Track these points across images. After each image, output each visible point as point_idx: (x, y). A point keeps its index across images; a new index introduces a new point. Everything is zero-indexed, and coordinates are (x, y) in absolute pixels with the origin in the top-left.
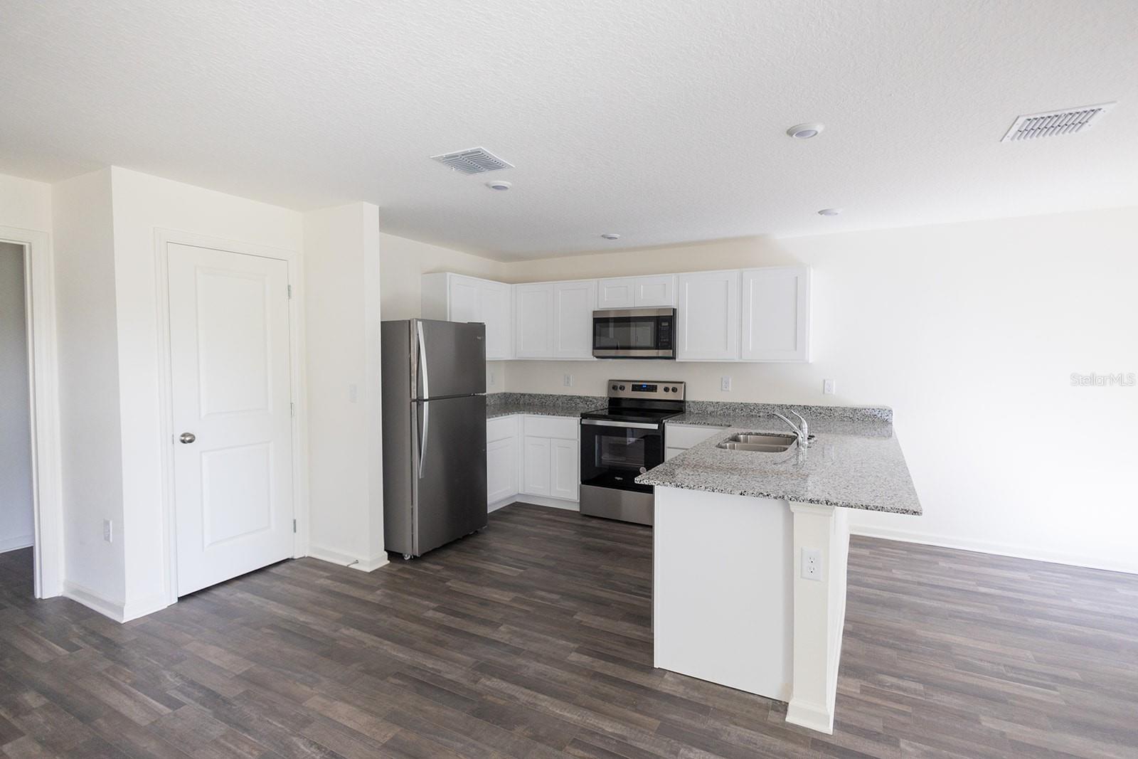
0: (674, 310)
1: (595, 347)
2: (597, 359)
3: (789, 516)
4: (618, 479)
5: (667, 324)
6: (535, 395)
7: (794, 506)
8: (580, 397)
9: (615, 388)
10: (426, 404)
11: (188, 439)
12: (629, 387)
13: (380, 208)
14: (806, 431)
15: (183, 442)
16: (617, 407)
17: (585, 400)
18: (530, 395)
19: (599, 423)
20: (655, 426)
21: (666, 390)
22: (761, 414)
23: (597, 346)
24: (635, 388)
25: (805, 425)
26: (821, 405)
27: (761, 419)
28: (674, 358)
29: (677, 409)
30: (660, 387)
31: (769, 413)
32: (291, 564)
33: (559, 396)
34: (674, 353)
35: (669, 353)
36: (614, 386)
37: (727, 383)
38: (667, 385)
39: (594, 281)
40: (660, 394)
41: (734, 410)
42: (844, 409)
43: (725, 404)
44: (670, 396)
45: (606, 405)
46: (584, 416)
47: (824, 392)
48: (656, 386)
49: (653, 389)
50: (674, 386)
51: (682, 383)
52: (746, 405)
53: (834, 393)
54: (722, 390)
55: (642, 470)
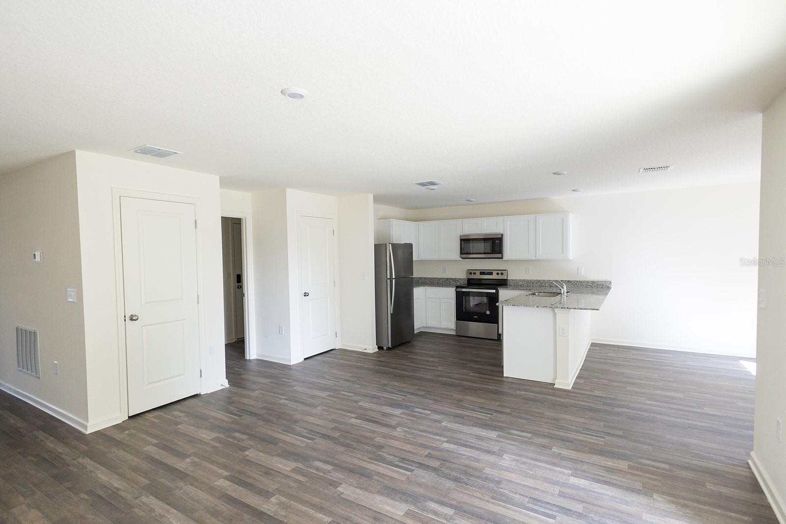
0: (502, 235)
1: (461, 254)
2: (461, 259)
3: (555, 314)
4: (475, 317)
5: (498, 241)
6: (428, 278)
7: (556, 310)
8: (451, 279)
9: (471, 273)
10: (394, 280)
11: (306, 295)
13: (374, 196)
14: (565, 289)
15: (305, 296)
16: (471, 283)
17: (455, 280)
18: (425, 278)
19: (464, 290)
20: (494, 291)
21: (498, 274)
22: (547, 285)
23: (463, 252)
24: (481, 273)
25: (565, 287)
26: (577, 280)
27: (546, 288)
28: (502, 258)
29: (503, 283)
31: (550, 284)
32: (333, 352)
33: (440, 278)
34: (502, 255)
35: (500, 255)
36: (470, 272)
37: (529, 270)
38: (498, 272)
39: (460, 220)
40: (494, 276)
41: (533, 283)
42: (588, 282)
43: (528, 281)
45: (466, 282)
46: (457, 287)
47: (578, 274)
48: (492, 272)
50: (501, 272)
51: (505, 270)
52: (539, 281)
53: (583, 274)
54: (526, 274)
55: (488, 313)
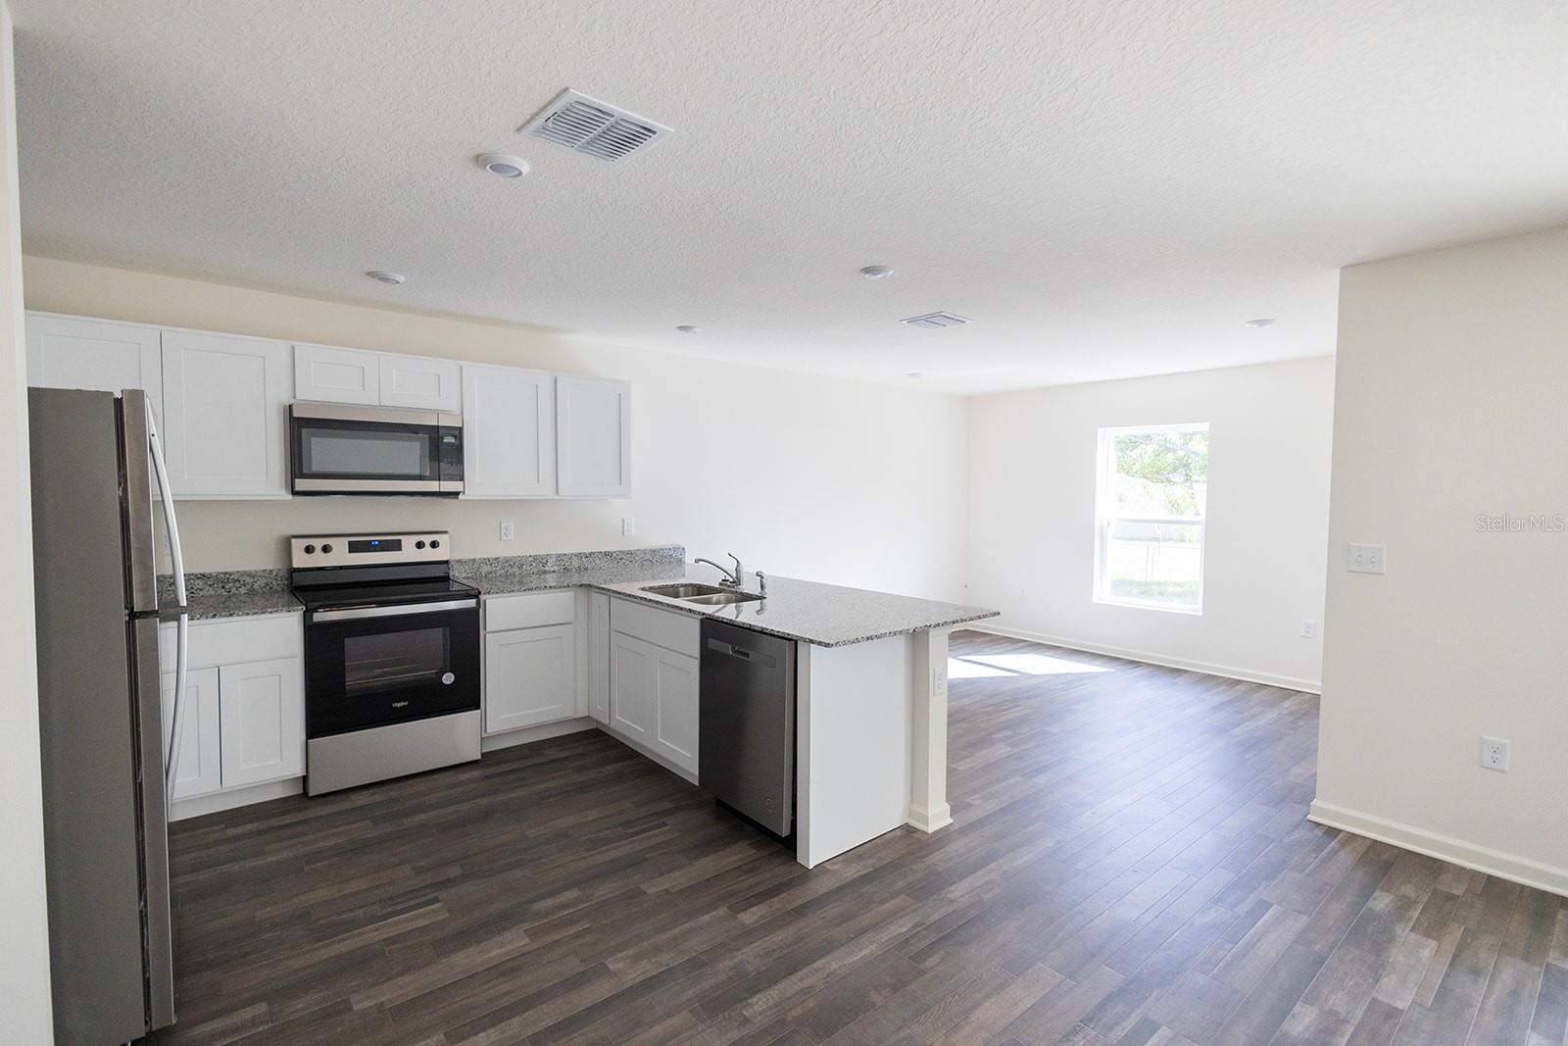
4: (399, 705)
12: (340, 546)
30: (409, 543)
44: (428, 555)
49: (396, 546)
54: (503, 538)
55: (448, 679)
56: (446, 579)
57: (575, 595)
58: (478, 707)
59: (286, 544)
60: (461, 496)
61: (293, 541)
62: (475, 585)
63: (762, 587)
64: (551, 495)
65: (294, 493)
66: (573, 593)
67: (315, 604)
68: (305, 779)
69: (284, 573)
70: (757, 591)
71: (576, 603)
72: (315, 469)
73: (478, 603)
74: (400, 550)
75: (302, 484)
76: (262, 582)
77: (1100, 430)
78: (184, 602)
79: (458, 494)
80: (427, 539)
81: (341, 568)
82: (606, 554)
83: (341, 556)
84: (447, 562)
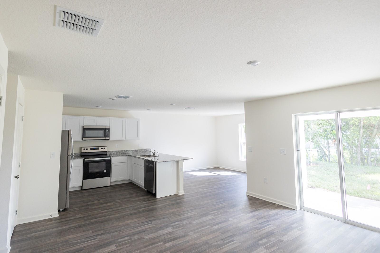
1: (83, 137)
4: (97, 175)
5: (107, 131)
22: (126, 153)
24: (92, 149)
26: (138, 149)
30: (100, 148)
34: (109, 138)
36: (84, 149)
41: (119, 153)
42: (143, 150)
44: (103, 150)
49: (98, 149)
52: (122, 151)
54: (116, 147)
55: (105, 171)
56: (106, 154)
57: (128, 157)
58: (110, 176)
59: (81, 148)
60: (109, 140)
61: (82, 148)
62: (110, 155)
63: (158, 155)
64: (125, 140)
65: (83, 140)
66: (127, 157)
67: (85, 158)
68: (82, 187)
69: (80, 153)
70: (157, 156)
71: (128, 159)
72: (86, 136)
73: (111, 158)
74: (99, 149)
75: (84, 139)
76: (77, 155)
77: (239, 124)
78: (73, 155)
79: (108, 140)
80: (103, 147)
81: (89, 152)
82: (135, 150)
83: (89, 150)
84: (106, 151)
